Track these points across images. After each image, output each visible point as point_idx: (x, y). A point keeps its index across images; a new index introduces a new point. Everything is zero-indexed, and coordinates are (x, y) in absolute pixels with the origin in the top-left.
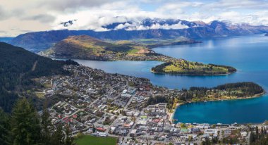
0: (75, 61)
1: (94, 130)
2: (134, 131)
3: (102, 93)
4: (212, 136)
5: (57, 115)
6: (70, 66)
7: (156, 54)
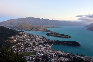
0: (23, 31)
1: (29, 51)
2: (40, 51)
3: (32, 40)
4: (62, 54)
5: (17, 47)
6: (22, 32)
7: (48, 30)
